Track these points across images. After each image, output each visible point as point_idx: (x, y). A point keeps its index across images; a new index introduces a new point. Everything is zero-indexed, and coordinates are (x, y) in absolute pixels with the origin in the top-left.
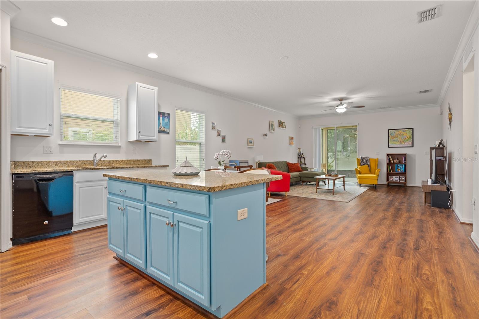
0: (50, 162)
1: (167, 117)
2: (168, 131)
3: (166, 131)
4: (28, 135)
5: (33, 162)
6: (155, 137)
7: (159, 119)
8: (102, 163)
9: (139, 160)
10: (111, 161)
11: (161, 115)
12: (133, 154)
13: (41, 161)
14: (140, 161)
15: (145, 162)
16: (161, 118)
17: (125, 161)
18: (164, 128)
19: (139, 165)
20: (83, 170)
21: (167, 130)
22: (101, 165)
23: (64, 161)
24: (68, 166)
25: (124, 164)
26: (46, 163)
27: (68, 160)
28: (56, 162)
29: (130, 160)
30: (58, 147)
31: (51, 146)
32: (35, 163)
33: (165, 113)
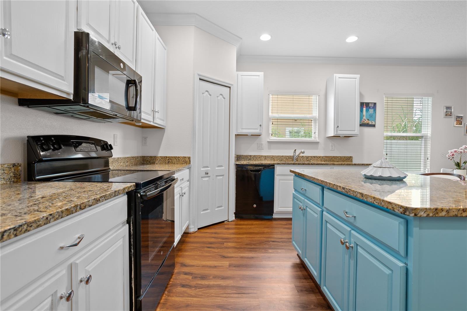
0: (261, 156)
1: (373, 107)
2: (374, 123)
3: (371, 124)
4: (247, 135)
5: (251, 156)
6: (356, 132)
7: (361, 111)
8: (301, 159)
9: (338, 157)
10: (309, 157)
11: (365, 106)
12: (331, 150)
13: (256, 156)
14: (339, 158)
15: (344, 160)
16: (364, 109)
17: (323, 157)
18: (368, 120)
19: (337, 162)
20: (282, 164)
21: (372, 123)
23: (271, 156)
24: (274, 160)
25: (321, 161)
26: (258, 157)
27: (274, 155)
28: (266, 156)
29: (328, 156)
30: (267, 143)
31: (263, 143)
32: (252, 157)
33: (370, 103)
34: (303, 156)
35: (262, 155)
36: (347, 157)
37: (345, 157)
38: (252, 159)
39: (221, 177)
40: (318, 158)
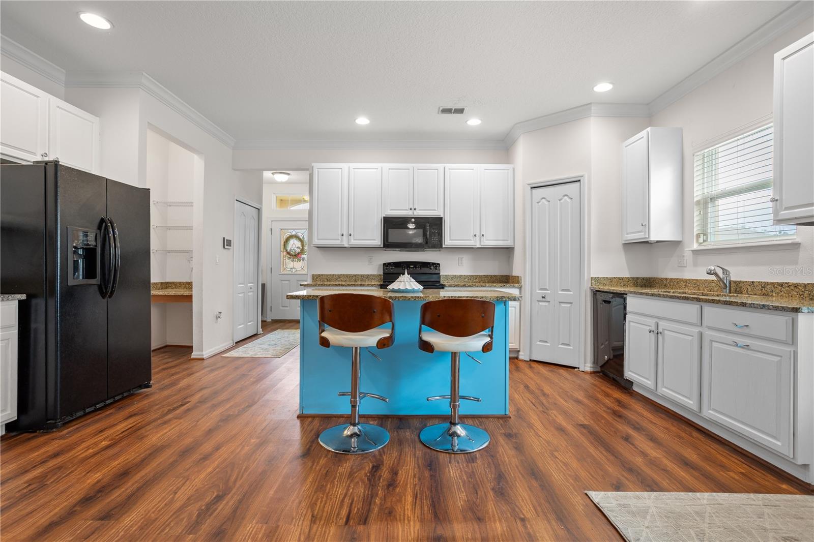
0: (681, 280)
8: (749, 288)
10: (767, 283)
13: (673, 279)
17: (805, 286)
22: (747, 291)
24: (699, 290)
30: (692, 253)
31: (684, 255)
32: (668, 281)
34: (753, 282)
38: (668, 286)
39: (569, 305)
40: (792, 288)
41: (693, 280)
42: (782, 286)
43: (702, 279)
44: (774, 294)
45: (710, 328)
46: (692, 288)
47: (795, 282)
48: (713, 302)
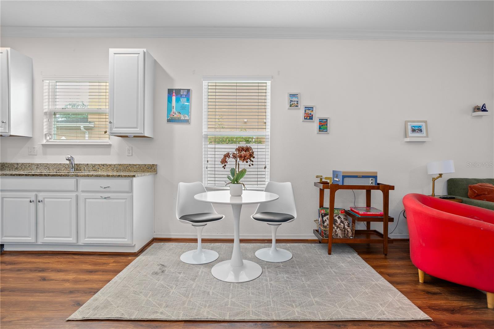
0: (32, 164)
1: (186, 95)
2: (187, 118)
3: (184, 119)
5: (17, 164)
6: (138, 129)
7: (170, 101)
8: (86, 168)
9: (135, 165)
10: (96, 165)
11: (174, 94)
13: (24, 163)
14: (137, 166)
16: (174, 98)
17: (115, 165)
18: (180, 113)
19: (135, 171)
21: (185, 117)
22: (84, 169)
25: (113, 170)
26: (28, 165)
28: (38, 165)
29: (123, 164)
30: (41, 146)
31: (35, 147)
32: (20, 165)
33: (182, 89)
34: (87, 164)
35: (33, 162)
36: (148, 165)
37: (146, 165)
38: (20, 168)
40: (108, 166)
41: (44, 164)
42: (104, 166)
43: (52, 163)
44: (100, 170)
45: (83, 191)
46: (43, 169)
47: (110, 163)
48: (88, 176)
